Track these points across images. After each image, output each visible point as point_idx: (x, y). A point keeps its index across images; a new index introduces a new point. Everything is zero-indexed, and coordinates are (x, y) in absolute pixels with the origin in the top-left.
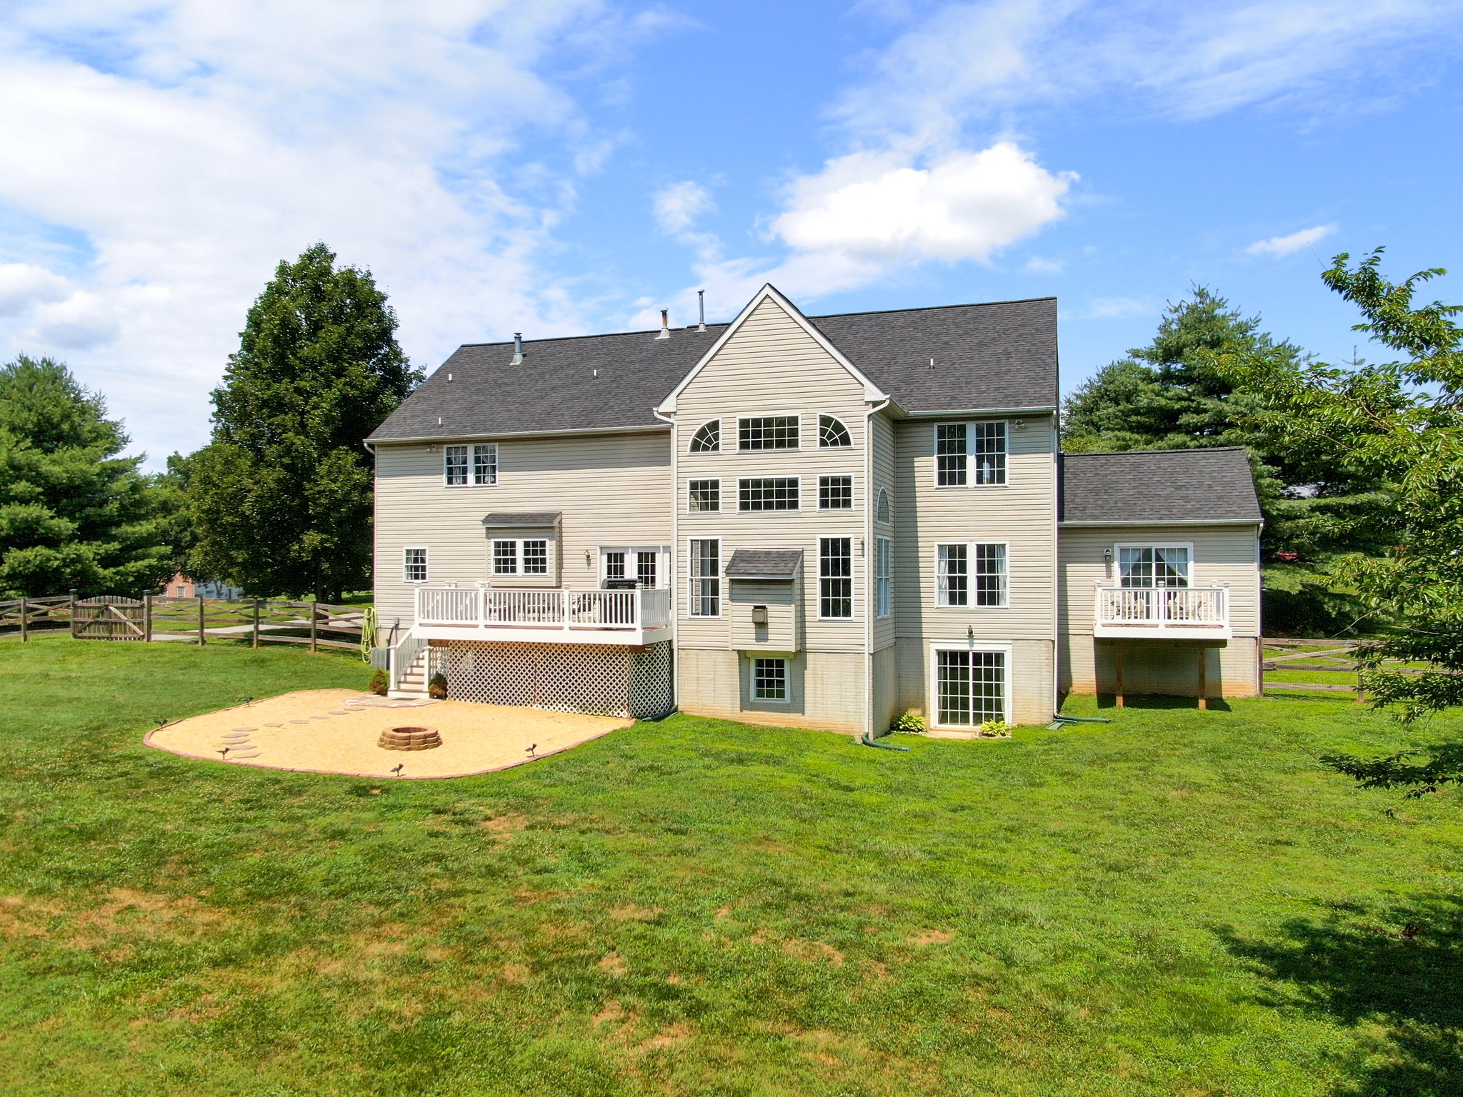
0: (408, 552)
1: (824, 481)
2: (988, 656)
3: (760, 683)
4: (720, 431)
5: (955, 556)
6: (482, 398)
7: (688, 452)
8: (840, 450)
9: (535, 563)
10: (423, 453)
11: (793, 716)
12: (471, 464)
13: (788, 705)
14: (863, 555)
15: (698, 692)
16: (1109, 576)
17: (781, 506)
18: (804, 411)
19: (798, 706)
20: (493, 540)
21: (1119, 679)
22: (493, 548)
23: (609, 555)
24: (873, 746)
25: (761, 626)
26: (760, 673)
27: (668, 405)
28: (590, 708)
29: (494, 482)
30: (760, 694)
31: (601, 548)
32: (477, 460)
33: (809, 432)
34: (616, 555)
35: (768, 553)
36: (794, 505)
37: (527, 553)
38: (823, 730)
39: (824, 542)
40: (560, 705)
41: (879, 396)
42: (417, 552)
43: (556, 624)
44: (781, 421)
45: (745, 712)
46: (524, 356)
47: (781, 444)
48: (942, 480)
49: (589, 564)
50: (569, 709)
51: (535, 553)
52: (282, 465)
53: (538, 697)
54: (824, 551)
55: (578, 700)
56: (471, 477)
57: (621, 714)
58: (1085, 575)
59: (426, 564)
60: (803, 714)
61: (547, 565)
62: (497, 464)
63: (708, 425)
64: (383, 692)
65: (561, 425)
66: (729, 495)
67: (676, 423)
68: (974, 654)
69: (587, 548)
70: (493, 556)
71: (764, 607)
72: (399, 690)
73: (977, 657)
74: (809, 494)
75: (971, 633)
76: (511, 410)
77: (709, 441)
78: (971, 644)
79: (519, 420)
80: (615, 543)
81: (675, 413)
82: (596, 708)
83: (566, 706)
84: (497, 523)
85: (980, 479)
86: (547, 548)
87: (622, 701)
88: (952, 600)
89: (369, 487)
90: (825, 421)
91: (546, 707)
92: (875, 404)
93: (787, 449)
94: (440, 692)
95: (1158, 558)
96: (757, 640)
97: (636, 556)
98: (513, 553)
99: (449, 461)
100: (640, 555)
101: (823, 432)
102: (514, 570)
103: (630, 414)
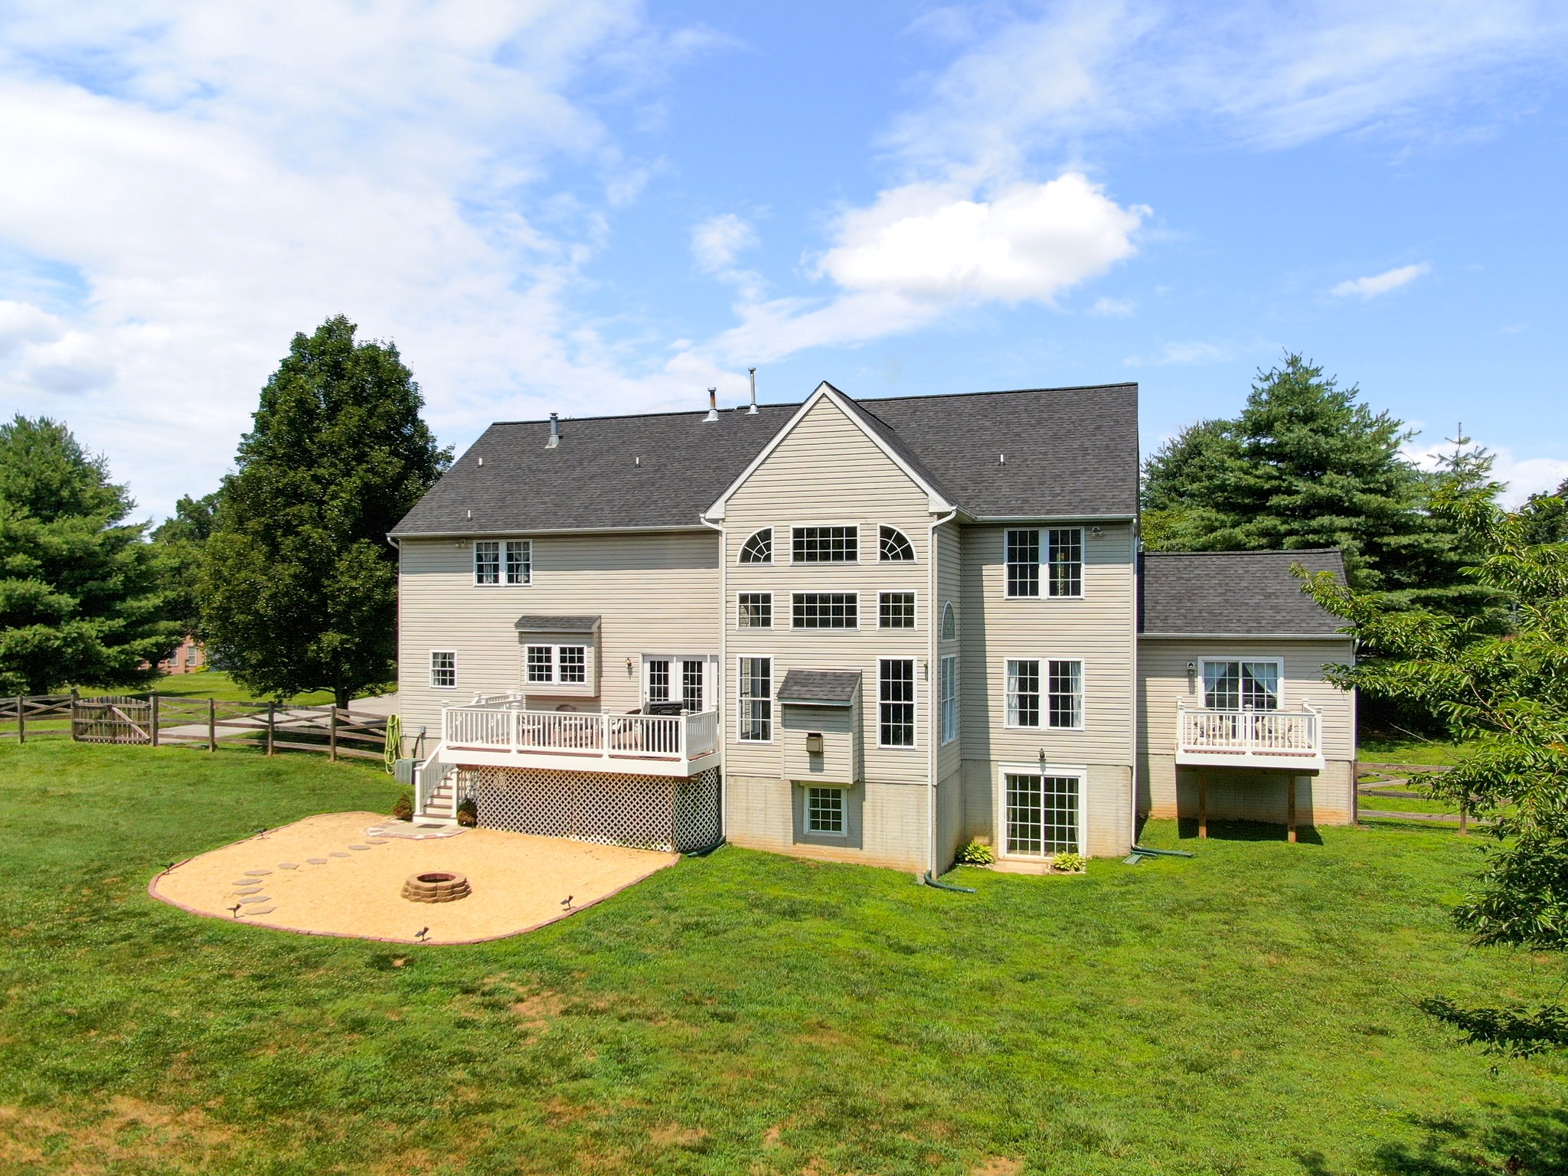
0: (435, 655)
1: (884, 598)
2: (1061, 782)
3: (814, 814)
4: (773, 541)
5: (1026, 672)
6: (515, 487)
7: (738, 563)
8: (901, 566)
9: (573, 670)
10: (451, 549)
11: (850, 850)
12: (503, 562)
13: (845, 839)
14: (927, 679)
15: (748, 822)
16: (1192, 689)
17: (838, 623)
18: (863, 521)
19: (855, 840)
20: (527, 646)
21: (1202, 805)
22: (526, 654)
23: (652, 664)
24: (937, 887)
25: (816, 755)
26: (814, 803)
27: (716, 511)
28: (631, 840)
29: (528, 581)
30: (814, 825)
31: (644, 656)
32: (510, 557)
33: (868, 544)
34: (659, 663)
35: (824, 675)
36: (852, 623)
37: (563, 660)
38: (882, 866)
39: (885, 664)
40: (598, 837)
41: (945, 507)
42: (444, 656)
43: (594, 751)
44: (838, 531)
45: (798, 845)
46: (561, 437)
47: (838, 556)
48: (1012, 591)
49: (630, 672)
50: (608, 841)
51: (572, 660)
52: (299, 559)
53: (575, 827)
54: (884, 674)
55: (618, 832)
56: (503, 576)
57: (665, 848)
58: (1166, 690)
59: (455, 669)
60: (861, 848)
61: (585, 674)
62: (531, 562)
63: (758, 534)
64: (408, 818)
65: (600, 521)
66: (782, 610)
67: (724, 531)
68: (1046, 779)
69: (628, 655)
70: (526, 663)
71: (819, 735)
72: (425, 815)
73: (1049, 782)
74: (868, 611)
75: (1042, 756)
76: (545, 503)
77: (760, 551)
78: (1043, 769)
79: (555, 514)
80: (659, 651)
81: (723, 520)
82: (637, 841)
83: (605, 838)
84: (531, 627)
85: (1053, 590)
86: (585, 655)
87: (666, 834)
88: (1023, 720)
89: (394, 581)
90: (886, 532)
91: (583, 838)
92: (941, 515)
93: (844, 562)
94: (470, 819)
95: (1246, 673)
96: (812, 769)
97: (681, 665)
98: (548, 659)
99: (479, 558)
100: (686, 664)
101: (883, 545)
102: (549, 678)
103: (675, 511)
